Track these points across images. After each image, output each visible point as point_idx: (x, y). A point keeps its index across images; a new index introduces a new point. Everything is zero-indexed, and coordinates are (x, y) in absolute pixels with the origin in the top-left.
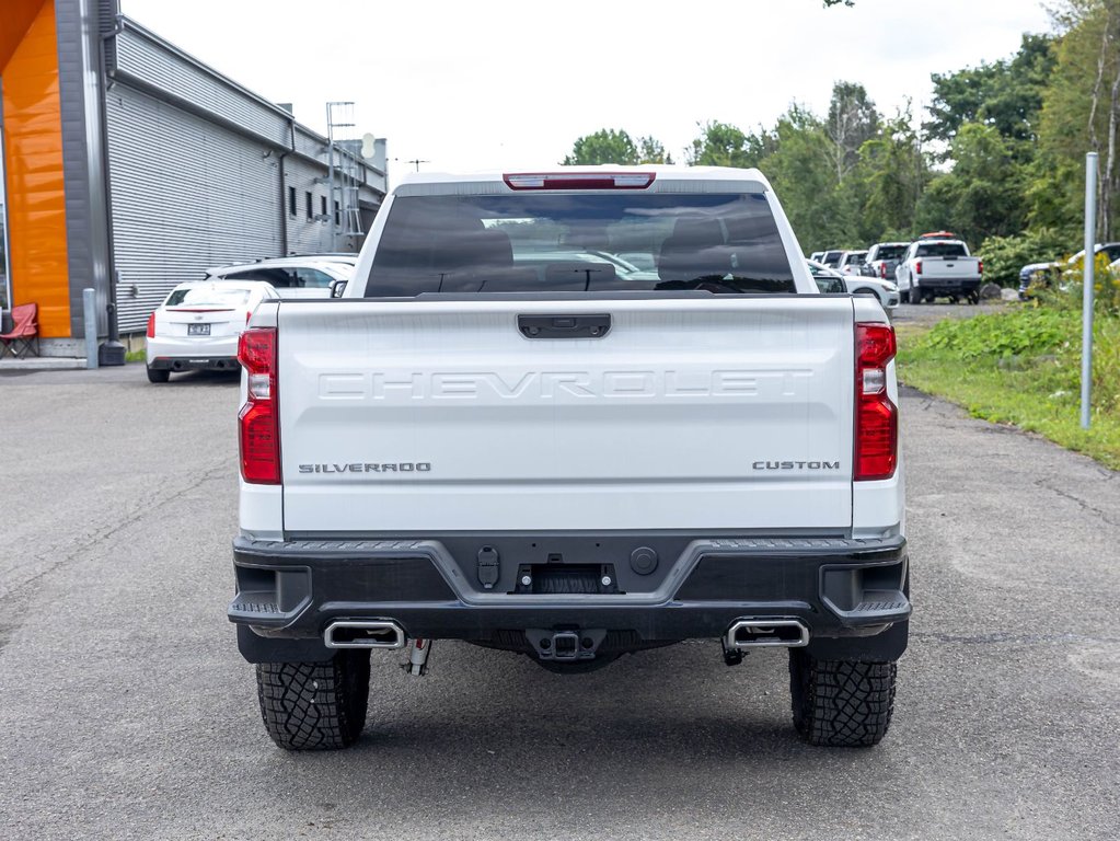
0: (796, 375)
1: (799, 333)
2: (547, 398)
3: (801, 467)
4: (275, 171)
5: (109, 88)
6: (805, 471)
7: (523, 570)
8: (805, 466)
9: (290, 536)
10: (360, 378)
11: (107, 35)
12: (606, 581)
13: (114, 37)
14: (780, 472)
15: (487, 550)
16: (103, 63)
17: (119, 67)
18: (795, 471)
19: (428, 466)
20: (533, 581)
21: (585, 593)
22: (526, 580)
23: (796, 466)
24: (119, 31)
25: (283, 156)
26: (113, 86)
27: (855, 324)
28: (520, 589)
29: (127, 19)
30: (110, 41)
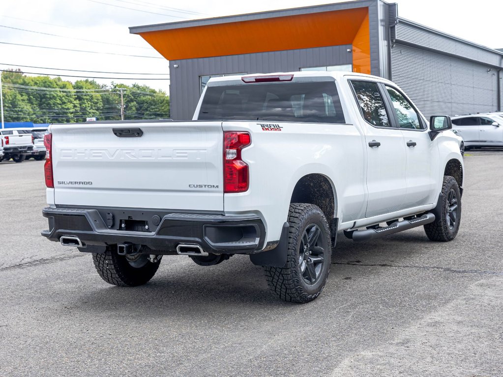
0: (201, 151)
1: (204, 135)
2: (122, 159)
3: (205, 187)
4: (495, 77)
5: (392, 47)
6: (207, 189)
7: (121, 222)
8: (207, 186)
9: (58, 206)
10: (71, 151)
11: (391, 26)
12: (147, 227)
13: (395, 26)
14: (198, 189)
15: (109, 214)
16: (390, 37)
17: (396, 38)
18: (203, 189)
19: (92, 184)
20: (125, 226)
21: (142, 231)
22: (123, 225)
23: (204, 186)
24: (396, 24)
25: (500, 70)
26: (394, 46)
27: (223, 131)
28: (120, 229)
29: (400, 19)
30: (393, 28)
